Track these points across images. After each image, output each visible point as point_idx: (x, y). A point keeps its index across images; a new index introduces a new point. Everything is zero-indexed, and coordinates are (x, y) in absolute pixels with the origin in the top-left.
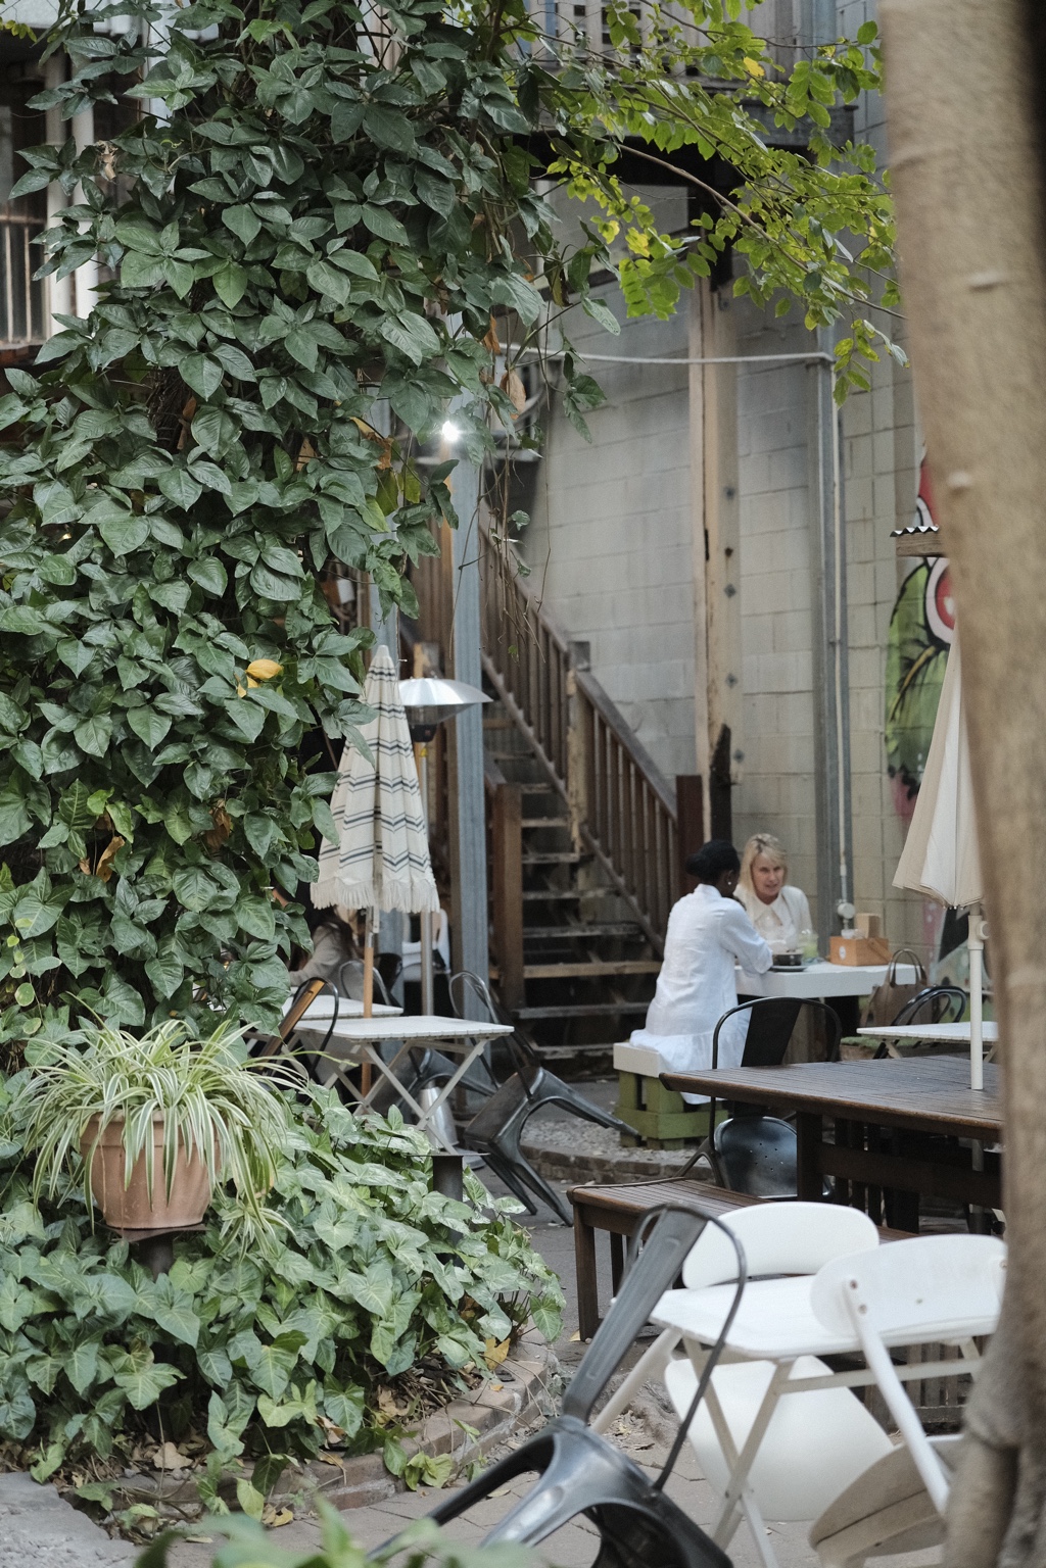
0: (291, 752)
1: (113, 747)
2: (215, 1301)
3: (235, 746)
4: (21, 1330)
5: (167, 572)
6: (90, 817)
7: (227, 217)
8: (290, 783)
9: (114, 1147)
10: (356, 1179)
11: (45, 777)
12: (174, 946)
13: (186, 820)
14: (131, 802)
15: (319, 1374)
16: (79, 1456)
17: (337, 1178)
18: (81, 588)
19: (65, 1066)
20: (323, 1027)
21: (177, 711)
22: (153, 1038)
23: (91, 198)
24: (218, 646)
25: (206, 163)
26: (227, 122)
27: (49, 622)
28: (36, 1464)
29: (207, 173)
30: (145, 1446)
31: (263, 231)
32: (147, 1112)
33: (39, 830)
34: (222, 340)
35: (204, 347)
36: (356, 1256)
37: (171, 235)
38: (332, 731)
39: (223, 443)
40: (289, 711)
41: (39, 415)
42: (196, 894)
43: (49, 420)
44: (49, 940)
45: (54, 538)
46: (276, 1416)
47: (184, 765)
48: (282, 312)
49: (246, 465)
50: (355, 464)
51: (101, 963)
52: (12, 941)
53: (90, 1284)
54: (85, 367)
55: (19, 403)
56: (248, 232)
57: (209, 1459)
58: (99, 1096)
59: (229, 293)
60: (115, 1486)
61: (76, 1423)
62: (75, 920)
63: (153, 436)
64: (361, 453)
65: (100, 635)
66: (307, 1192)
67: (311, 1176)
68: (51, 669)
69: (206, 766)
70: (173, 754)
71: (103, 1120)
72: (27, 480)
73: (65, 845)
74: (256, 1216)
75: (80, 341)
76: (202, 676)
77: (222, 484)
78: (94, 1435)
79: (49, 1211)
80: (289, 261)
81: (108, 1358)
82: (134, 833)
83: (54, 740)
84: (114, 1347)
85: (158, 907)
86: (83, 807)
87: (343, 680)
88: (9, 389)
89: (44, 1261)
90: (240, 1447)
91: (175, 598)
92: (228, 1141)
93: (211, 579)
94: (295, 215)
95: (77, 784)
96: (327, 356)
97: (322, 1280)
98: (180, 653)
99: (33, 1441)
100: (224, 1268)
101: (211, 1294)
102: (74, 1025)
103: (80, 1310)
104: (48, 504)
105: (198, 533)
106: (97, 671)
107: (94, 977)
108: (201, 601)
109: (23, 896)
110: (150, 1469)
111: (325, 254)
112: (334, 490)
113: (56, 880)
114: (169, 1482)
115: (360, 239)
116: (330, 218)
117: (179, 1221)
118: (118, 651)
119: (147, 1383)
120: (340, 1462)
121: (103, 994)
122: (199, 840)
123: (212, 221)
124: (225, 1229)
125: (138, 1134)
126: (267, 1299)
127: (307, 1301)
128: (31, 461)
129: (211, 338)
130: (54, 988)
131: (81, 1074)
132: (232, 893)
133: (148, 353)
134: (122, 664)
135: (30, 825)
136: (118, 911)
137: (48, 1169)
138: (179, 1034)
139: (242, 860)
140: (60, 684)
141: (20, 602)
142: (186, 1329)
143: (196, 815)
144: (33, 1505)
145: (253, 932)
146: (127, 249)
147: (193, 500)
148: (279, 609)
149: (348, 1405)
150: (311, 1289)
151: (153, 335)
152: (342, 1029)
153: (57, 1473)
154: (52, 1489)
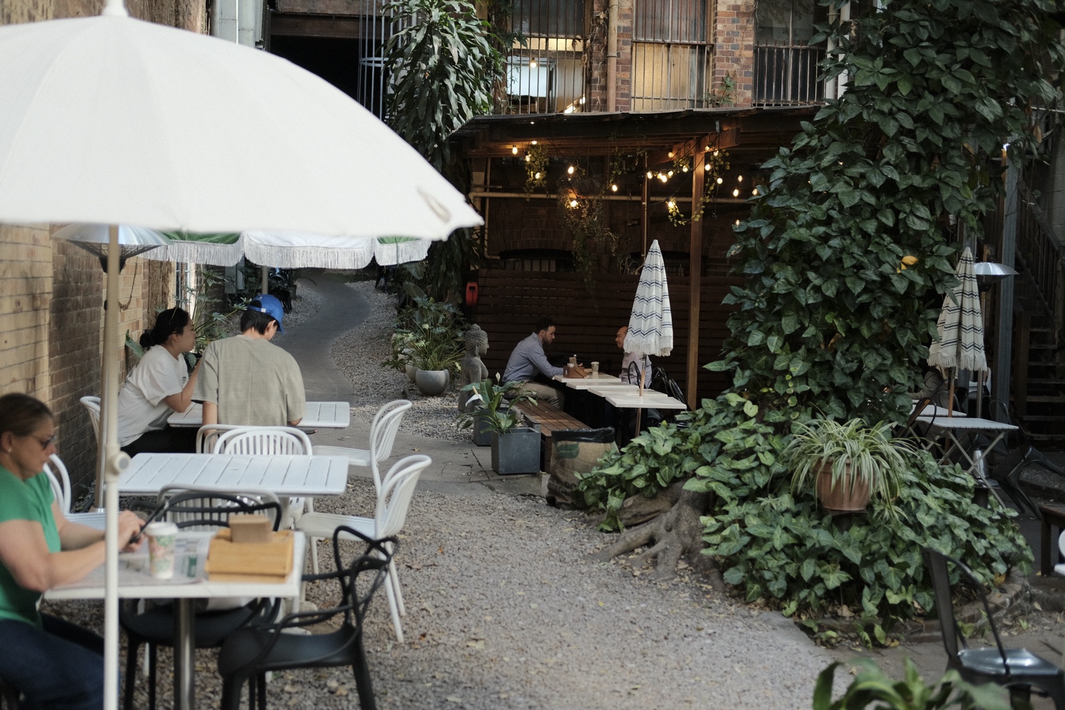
0: (919, 298)
1: (838, 293)
2: (869, 546)
3: (894, 295)
4: (782, 550)
5: (868, 215)
6: (826, 323)
7: (906, 53)
8: (919, 313)
9: (827, 473)
10: (938, 495)
11: (807, 305)
12: (860, 384)
13: (869, 328)
14: (845, 318)
15: (915, 582)
16: (803, 607)
17: (929, 495)
18: (828, 221)
19: (808, 436)
20: (929, 420)
21: (868, 278)
22: (848, 426)
23: (844, 44)
24: (889, 250)
25: (898, 29)
26: (909, 10)
27: (813, 236)
28: (785, 608)
29: (898, 34)
30: (834, 605)
31: (923, 61)
32: (843, 459)
33: (803, 329)
34: (900, 110)
35: (891, 114)
36: (936, 530)
37: (879, 62)
38: (940, 291)
39: (897, 157)
40: (920, 280)
41: (814, 143)
42: (871, 362)
43: (819, 145)
44: (804, 378)
45: (819, 198)
46: (894, 599)
47: (870, 303)
48: (929, 98)
49: (908, 167)
50: (958, 168)
51: (827, 389)
52: (788, 377)
53: (814, 533)
54: (836, 121)
55: (806, 136)
56: (915, 61)
57: (863, 614)
58: (822, 450)
59: (904, 89)
60: (820, 622)
61: (803, 594)
62: (817, 369)
63: (864, 154)
64: (962, 163)
65: (835, 242)
66: (914, 499)
67: (918, 493)
68: (812, 256)
69: (880, 304)
70: (864, 298)
71: (824, 461)
72: (807, 171)
73: (814, 336)
74: (890, 509)
75: (834, 110)
76: (881, 263)
77: (896, 176)
78: (812, 599)
79: (797, 498)
80: (933, 74)
81: (820, 566)
82: (845, 332)
83: (812, 289)
84: (822, 561)
85: (854, 366)
86: (823, 319)
87: (947, 267)
88: (802, 130)
89: (794, 520)
90: (876, 611)
91: (871, 227)
92: (879, 474)
93: (888, 219)
94: (938, 53)
95: (821, 310)
96: (948, 118)
97: (918, 540)
98: (872, 252)
99: (784, 599)
100: (874, 530)
101: (867, 542)
102: (814, 417)
103: (809, 544)
104: (816, 183)
105: (883, 198)
106: (833, 258)
107: (824, 395)
108: (882, 229)
109: (795, 357)
110: (836, 616)
111: (951, 71)
112: (947, 180)
113: (809, 351)
114: (844, 622)
115: (968, 64)
116: (954, 54)
117: (855, 509)
118: (843, 250)
119: (834, 579)
120: (922, 622)
121: (828, 403)
122: (875, 336)
123: (899, 55)
124: (875, 514)
125: (839, 469)
126: (893, 546)
127: (911, 548)
128: (809, 163)
129: (894, 109)
130: (805, 400)
131: (815, 440)
132: (888, 362)
133: (865, 116)
134: (844, 256)
135: (798, 326)
136: (836, 367)
137: (798, 479)
138: (860, 425)
139: (893, 346)
140: (816, 263)
141: (800, 226)
142: (855, 556)
143: (875, 326)
144: (782, 626)
145: (898, 380)
146: (858, 69)
147: (881, 183)
148: (919, 233)
149: (927, 597)
150: (913, 543)
151: (868, 108)
152: (939, 422)
153: (794, 613)
154: (791, 620)
